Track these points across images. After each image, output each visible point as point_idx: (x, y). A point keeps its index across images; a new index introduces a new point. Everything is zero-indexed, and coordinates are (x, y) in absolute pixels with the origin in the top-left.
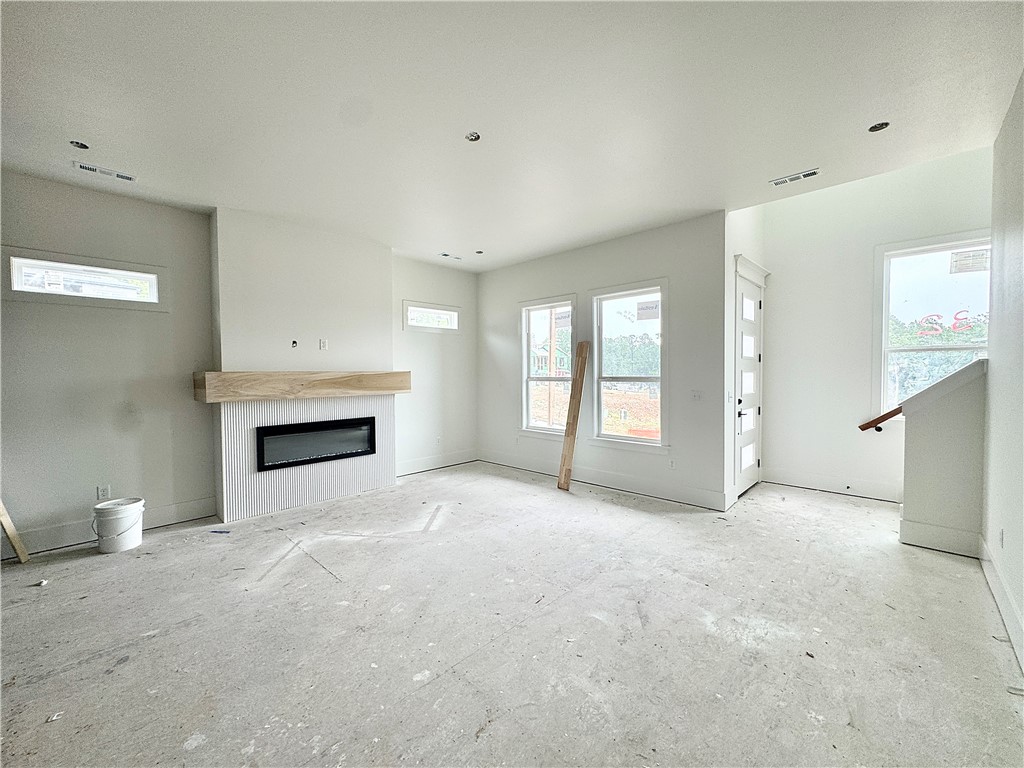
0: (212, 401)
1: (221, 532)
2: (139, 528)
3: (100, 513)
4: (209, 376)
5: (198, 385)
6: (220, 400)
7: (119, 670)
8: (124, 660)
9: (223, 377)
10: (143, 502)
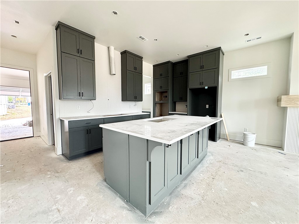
0: (283, 106)
1: (282, 154)
2: (254, 142)
3: (244, 134)
4: (283, 97)
5: (279, 100)
6: (287, 106)
7: (240, 172)
8: (242, 171)
9: (289, 97)
10: (256, 135)
